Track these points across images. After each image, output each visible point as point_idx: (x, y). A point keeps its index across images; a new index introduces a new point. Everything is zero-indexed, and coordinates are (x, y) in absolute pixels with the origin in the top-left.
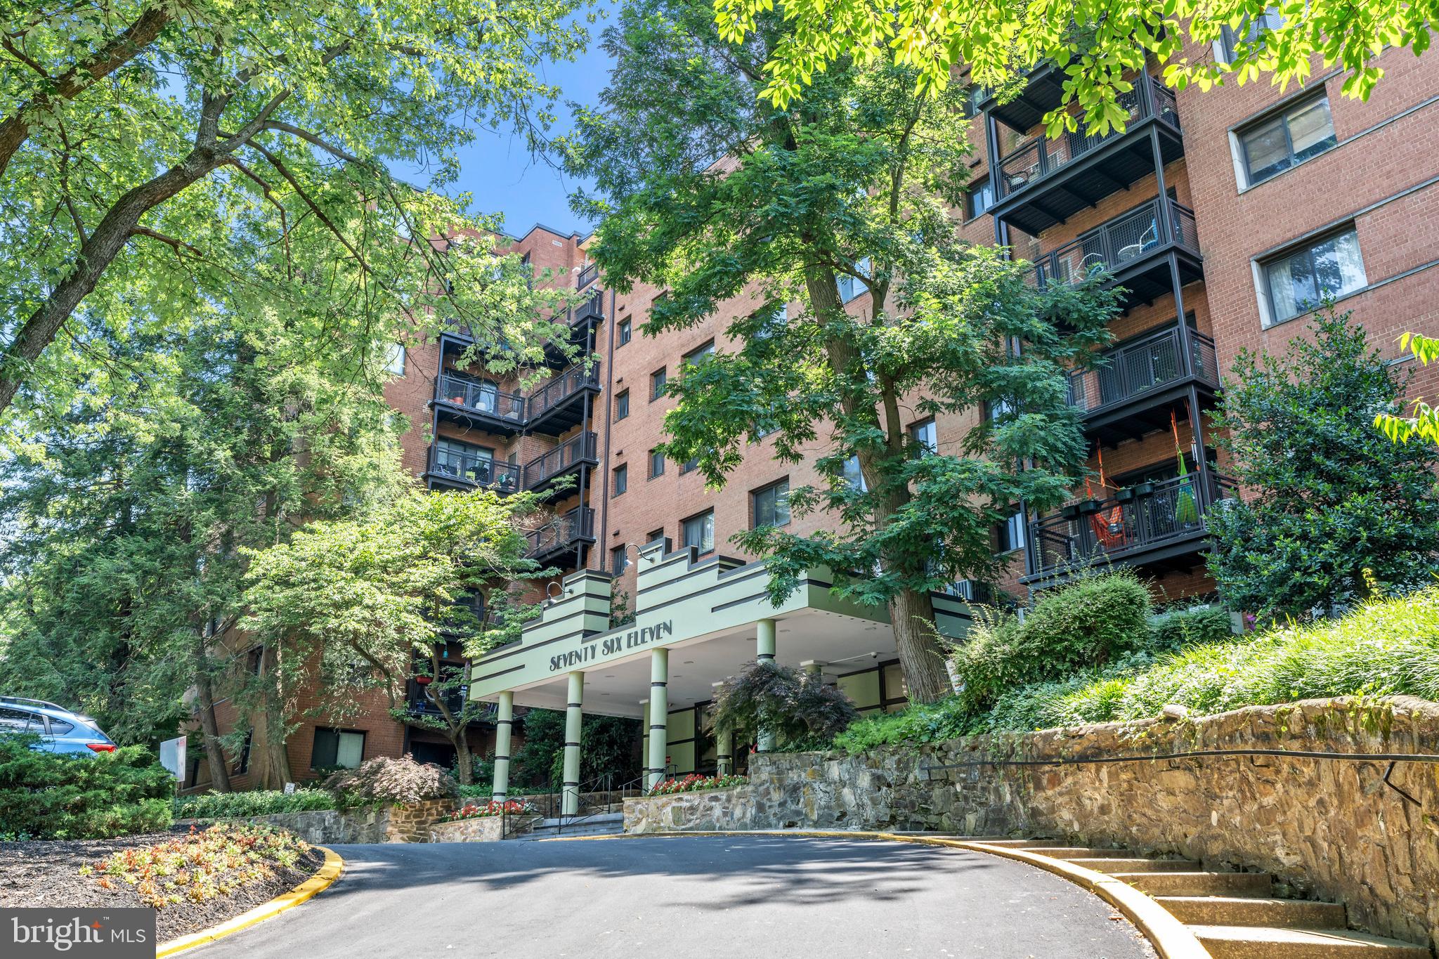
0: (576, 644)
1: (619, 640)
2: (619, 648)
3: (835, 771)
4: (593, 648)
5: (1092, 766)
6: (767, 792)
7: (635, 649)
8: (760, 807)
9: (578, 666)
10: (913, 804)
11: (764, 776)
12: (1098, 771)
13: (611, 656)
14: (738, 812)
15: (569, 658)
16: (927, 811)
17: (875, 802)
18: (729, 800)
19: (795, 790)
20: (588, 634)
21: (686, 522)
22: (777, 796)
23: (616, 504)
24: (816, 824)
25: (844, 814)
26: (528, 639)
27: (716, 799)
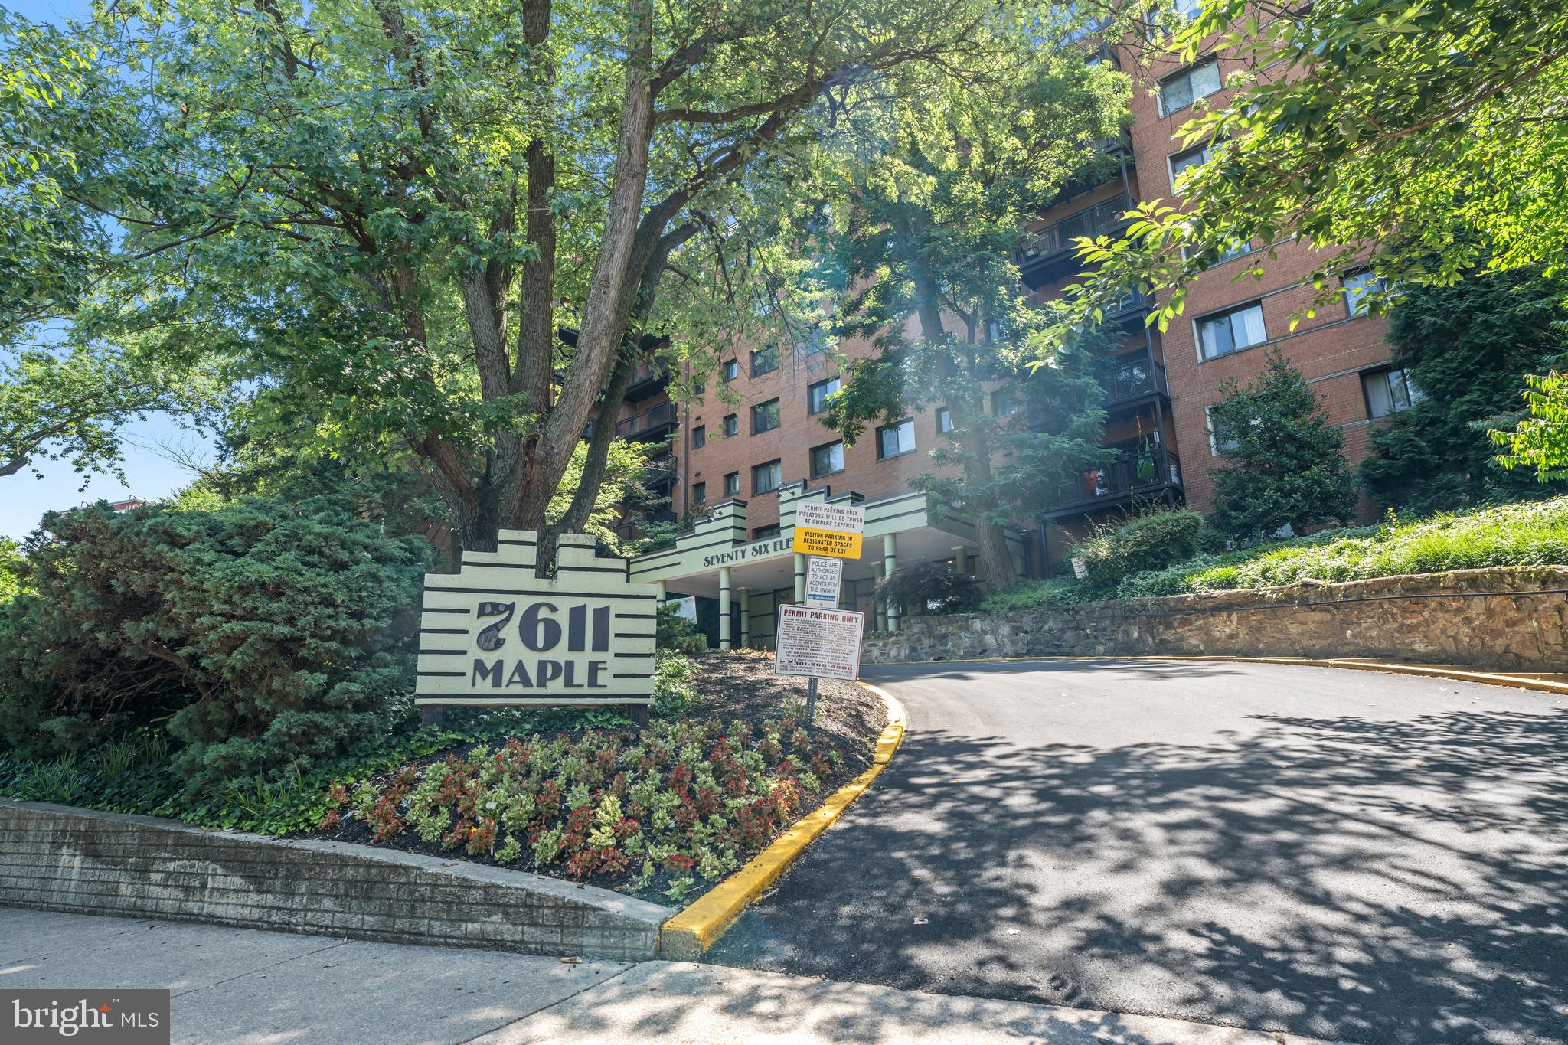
0: (728, 548)
1: (766, 547)
2: (767, 551)
3: (978, 625)
4: (743, 552)
5: (1225, 614)
6: (919, 640)
7: (780, 553)
8: (913, 649)
9: (729, 563)
10: (1047, 643)
11: (916, 630)
12: (1229, 616)
13: (759, 557)
14: (893, 653)
15: (721, 558)
16: (1060, 646)
17: (1013, 643)
18: (885, 645)
19: (943, 638)
20: (736, 542)
21: (756, 469)
22: (927, 642)
23: (696, 454)
24: (962, 657)
25: (985, 651)
26: (681, 545)
27: (874, 645)
